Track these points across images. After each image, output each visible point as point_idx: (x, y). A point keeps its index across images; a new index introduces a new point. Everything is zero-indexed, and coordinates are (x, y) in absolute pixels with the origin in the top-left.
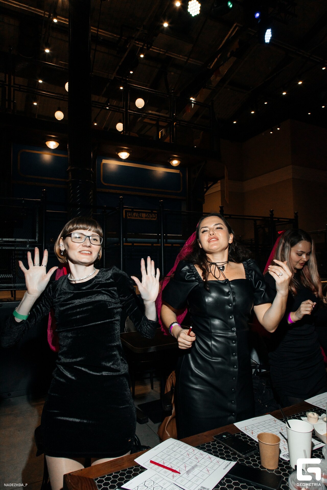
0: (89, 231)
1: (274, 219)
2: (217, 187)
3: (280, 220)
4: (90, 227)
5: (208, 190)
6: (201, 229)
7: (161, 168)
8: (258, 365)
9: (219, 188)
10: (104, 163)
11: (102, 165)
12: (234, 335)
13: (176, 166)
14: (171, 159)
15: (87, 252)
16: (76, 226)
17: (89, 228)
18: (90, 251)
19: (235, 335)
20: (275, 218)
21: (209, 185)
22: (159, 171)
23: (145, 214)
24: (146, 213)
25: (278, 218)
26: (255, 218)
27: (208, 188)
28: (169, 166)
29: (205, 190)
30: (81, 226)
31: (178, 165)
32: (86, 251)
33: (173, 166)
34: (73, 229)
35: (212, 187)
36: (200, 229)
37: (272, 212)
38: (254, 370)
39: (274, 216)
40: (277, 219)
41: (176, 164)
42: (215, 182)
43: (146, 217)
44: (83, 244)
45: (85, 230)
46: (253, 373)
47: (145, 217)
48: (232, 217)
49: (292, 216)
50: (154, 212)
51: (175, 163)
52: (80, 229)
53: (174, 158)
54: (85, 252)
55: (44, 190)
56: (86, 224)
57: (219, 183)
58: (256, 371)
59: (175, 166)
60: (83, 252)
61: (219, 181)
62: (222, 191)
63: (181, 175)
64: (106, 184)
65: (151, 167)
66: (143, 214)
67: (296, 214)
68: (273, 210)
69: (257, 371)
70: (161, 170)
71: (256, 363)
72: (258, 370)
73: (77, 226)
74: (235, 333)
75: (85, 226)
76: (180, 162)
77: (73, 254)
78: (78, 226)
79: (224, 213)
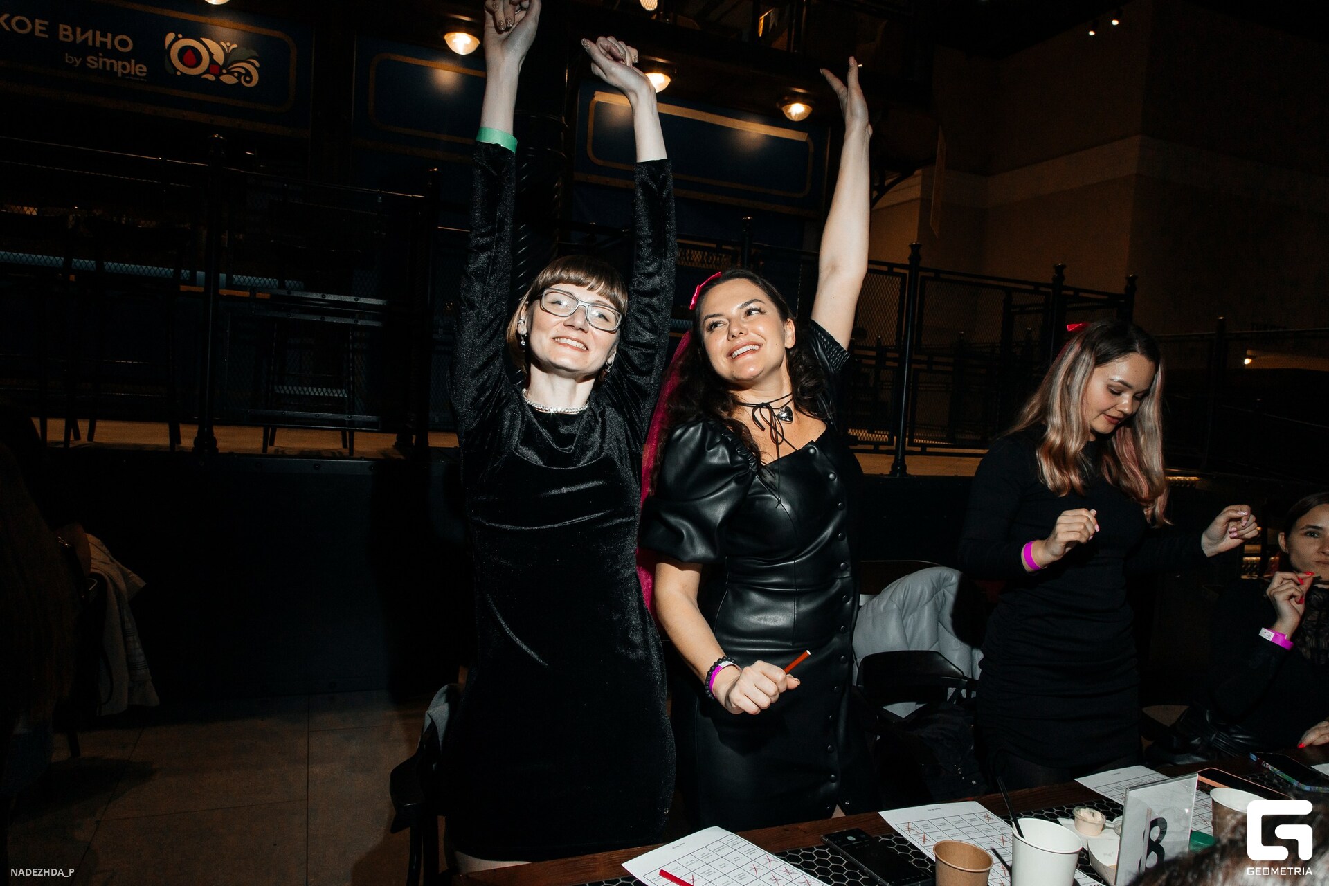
0: (588, 291)
1: (1064, 292)
2: (909, 187)
3: (1081, 294)
4: (593, 282)
5: (884, 194)
6: (704, 322)
7: (755, 124)
8: (966, 678)
9: (916, 193)
10: (599, 103)
11: (592, 106)
13: (800, 119)
14: (786, 98)
15: (574, 343)
16: (559, 275)
17: (589, 283)
18: (582, 343)
19: (850, 579)
20: (1068, 288)
21: (888, 182)
22: (750, 132)
23: (699, 252)
24: (703, 249)
25: (1077, 291)
26: (1006, 284)
27: (883, 190)
28: (781, 120)
30: (572, 275)
31: (806, 117)
32: (573, 340)
33: (789, 118)
34: (552, 280)
35: (895, 188)
36: (702, 321)
37: (1059, 270)
38: (951, 691)
39: (1065, 283)
40: (1071, 293)
41: (801, 115)
42: (906, 174)
43: (702, 262)
44: (567, 320)
45: (579, 287)
46: (948, 698)
47: (699, 260)
48: (942, 276)
49: (1119, 287)
50: (724, 247)
51: (797, 110)
52: (569, 281)
53: (796, 98)
54: (569, 342)
55: (435, 170)
56: (586, 272)
57: (917, 176)
58: (957, 693)
59: (796, 119)
60: (564, 341)
61: (918, 172)
62: (924, 202)
63: (812, 149)
64: (600, 162)
65: (729, 119)
66: (696, 252)
67: (1131, 281)
68: (1063, 267)
69: (961, 694)
70: (754, 131)
71: (960, 672)
72: (964, 692)
73: (562, 275)
74: (848, 575)
75: (580, 276)
76: (810, 109)
77: (542, 345)
78: (564, 275)
79: (922, 264)
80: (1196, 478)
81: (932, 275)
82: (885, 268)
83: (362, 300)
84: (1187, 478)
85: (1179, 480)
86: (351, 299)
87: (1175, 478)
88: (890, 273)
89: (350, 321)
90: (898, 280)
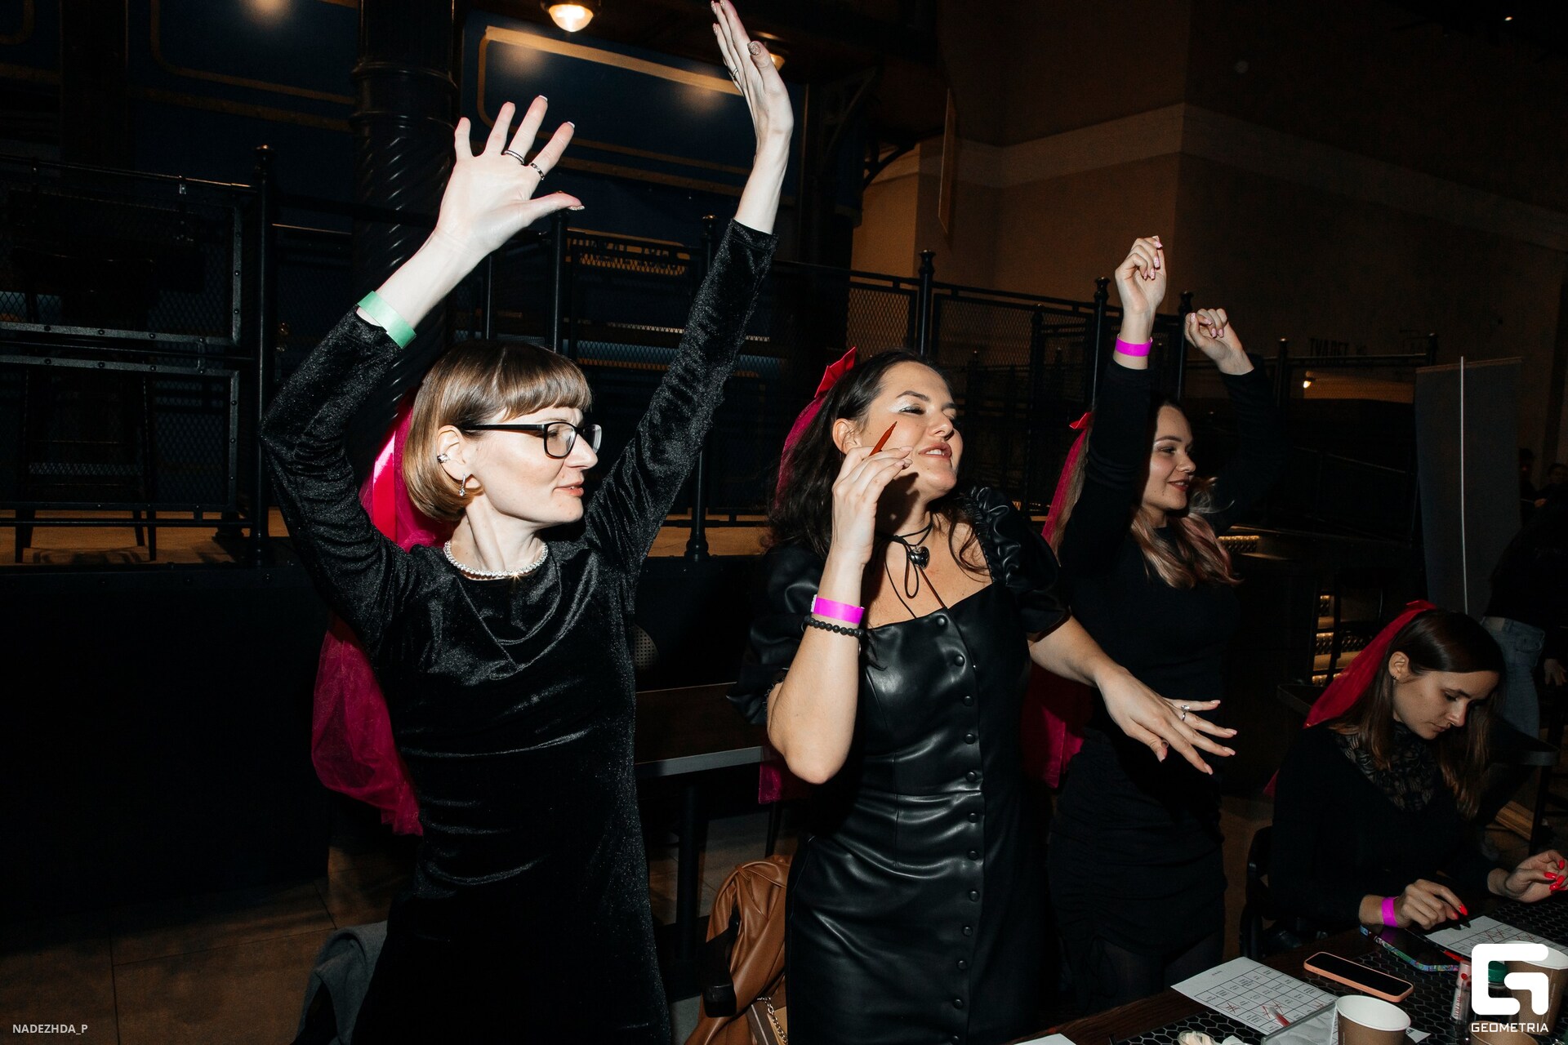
1: (1108, 313)
2: (909, 164)
5: (876, 174)
9: (914, 167)
10: (492, 42)
11: (482, 48)
12: (976, 794)
19: (980, 794)
20: (1112, 309)
21: (882, 157)
26: (1037, 304)
27: (877, 168)
29: (866, 173)
35: (891, 165)
37: (1102, 284)
39: (1108, 302)
42: (904, 148)
48: (961, 293)
55: (265, 147)
62: (927, 182)
65: (673, 70)
67: (1186, 300)
68: (1107, 281)
74: (978, 789)
76: (784, 62)
79: (936, 278)
80: (1257, 537)
81: (948, 292)
82: (890, 284)
83: (160, 337)
84: (1247, 538)
85: (1239, 541)
86: (146, 335)
87: (1233, 537)
88: (896, 289)
89: (146, 368)
90: (906, 299)
